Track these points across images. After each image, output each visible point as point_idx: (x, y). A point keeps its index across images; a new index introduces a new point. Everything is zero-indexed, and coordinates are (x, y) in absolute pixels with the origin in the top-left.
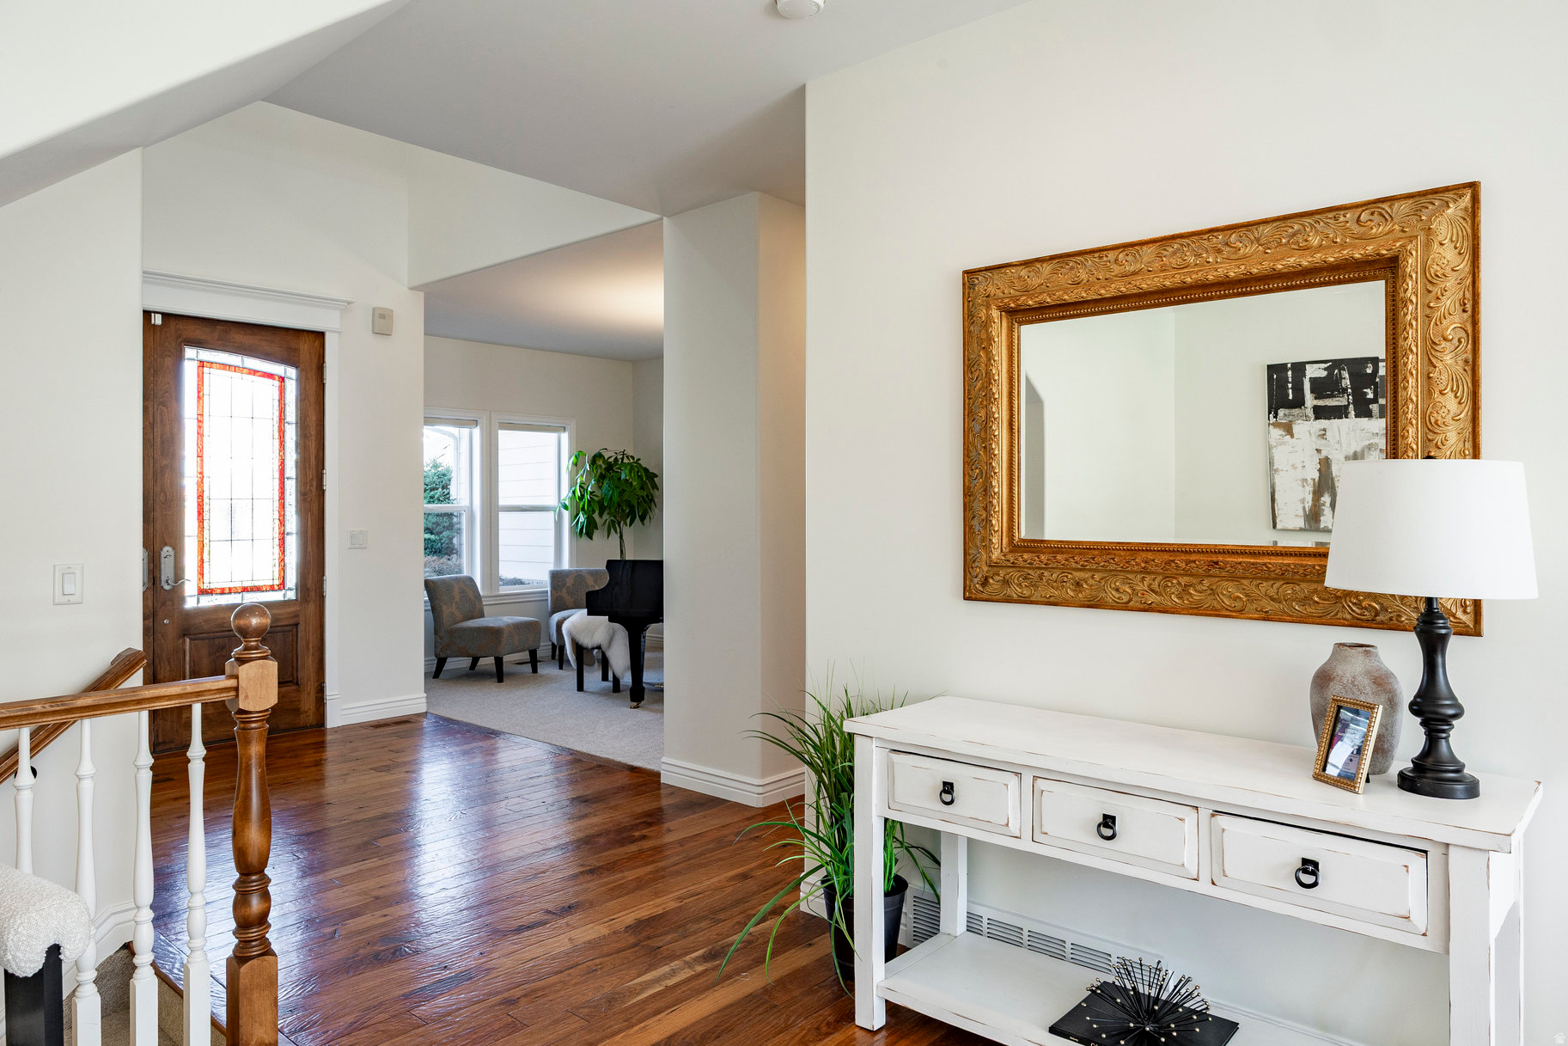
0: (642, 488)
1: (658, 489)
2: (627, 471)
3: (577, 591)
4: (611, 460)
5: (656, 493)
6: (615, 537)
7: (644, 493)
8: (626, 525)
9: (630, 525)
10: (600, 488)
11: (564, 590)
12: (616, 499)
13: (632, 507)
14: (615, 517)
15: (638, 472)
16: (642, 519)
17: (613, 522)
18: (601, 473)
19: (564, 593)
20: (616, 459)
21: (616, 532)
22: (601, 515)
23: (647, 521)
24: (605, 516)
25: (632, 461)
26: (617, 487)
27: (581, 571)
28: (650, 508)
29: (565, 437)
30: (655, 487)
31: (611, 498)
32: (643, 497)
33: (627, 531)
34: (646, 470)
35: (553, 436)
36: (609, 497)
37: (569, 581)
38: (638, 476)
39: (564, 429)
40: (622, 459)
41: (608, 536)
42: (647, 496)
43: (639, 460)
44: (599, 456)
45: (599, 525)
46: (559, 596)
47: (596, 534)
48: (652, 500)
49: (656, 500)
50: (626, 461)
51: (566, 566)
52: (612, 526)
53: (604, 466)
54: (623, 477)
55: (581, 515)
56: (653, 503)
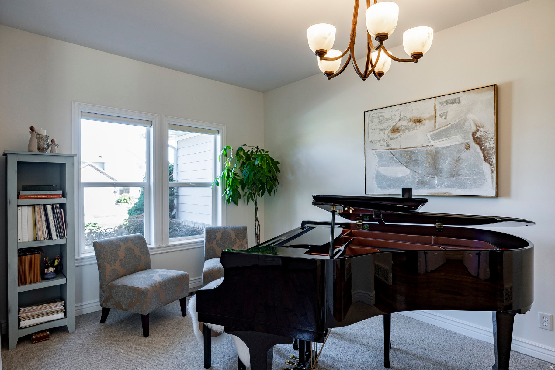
0: (269, 171)
1: (280, 172)
2: (259, 159)
3: (224, 243)
4: (249, 153)
5: (278, 175)
6: (252, 203)
7: (271, 175)
8: (259, 195)
9: (261, 197)
10: (242, 171)
11: (215, 242)
12: (251, 178)
13: (263, 184)
14: (252, 190)
15: (267, 161)
16: (270, 192)
17: (250, 193)
18: (243, 162)
19: (214, 245)
20: (252, 152)
21: (253, 200)
22: (243, 189)
23: (272, 193)
24: (246, 190)
25: (262, 153)
26: (252, 170)
27: (227, 228)
28: (275, 185)
29: (219, 137)
30: (278, 170)
31: (248, 177)
32: (270, 177)
33: (259, 199)
34: (272, 159)
35: (211, 137)
36: (247, 176)
37: (219, 236)
38: (267, 163)
39: (219, 132)
40: (257, 152)
41: (248, 203)
42: (273, 177)
43: (267, 152)
44: (241, 149)
45: (242, 196)
46: (211, 247)
47: (240, 202)
48: (276, 179)
49: (278, 179)
50: (259, 153)
51: (219, 224)
52: (251, 197)
53: (244, 157)
54: (256, 163)
55: (228, 189)
56: (276, 181)
